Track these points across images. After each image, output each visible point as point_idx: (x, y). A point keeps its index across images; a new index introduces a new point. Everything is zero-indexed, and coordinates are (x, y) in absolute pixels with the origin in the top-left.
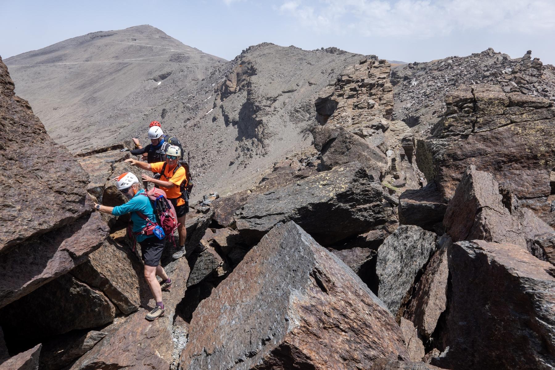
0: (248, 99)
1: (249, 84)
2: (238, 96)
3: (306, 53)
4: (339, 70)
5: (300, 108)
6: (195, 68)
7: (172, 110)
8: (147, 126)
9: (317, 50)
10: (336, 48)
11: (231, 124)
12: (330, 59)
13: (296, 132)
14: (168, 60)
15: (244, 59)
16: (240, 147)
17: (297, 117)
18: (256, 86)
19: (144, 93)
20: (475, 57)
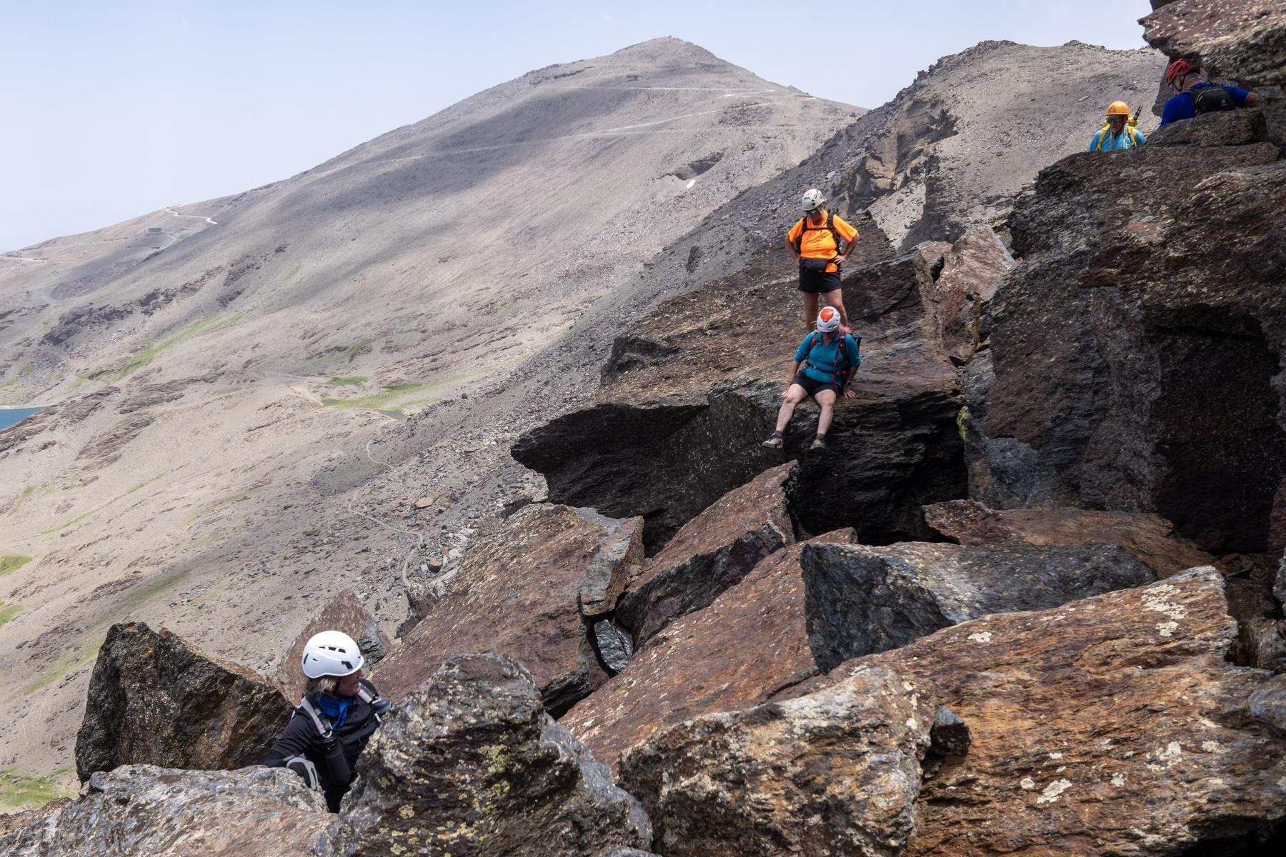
0: (929, 207)
1: (933, 163)
2: (900, 201)
6: (785, 136)
7: (714, 250)
8: (649, 294)
14: (716, 121)
15: (920, 94)
18: (952, 165)
19: (651, 210)
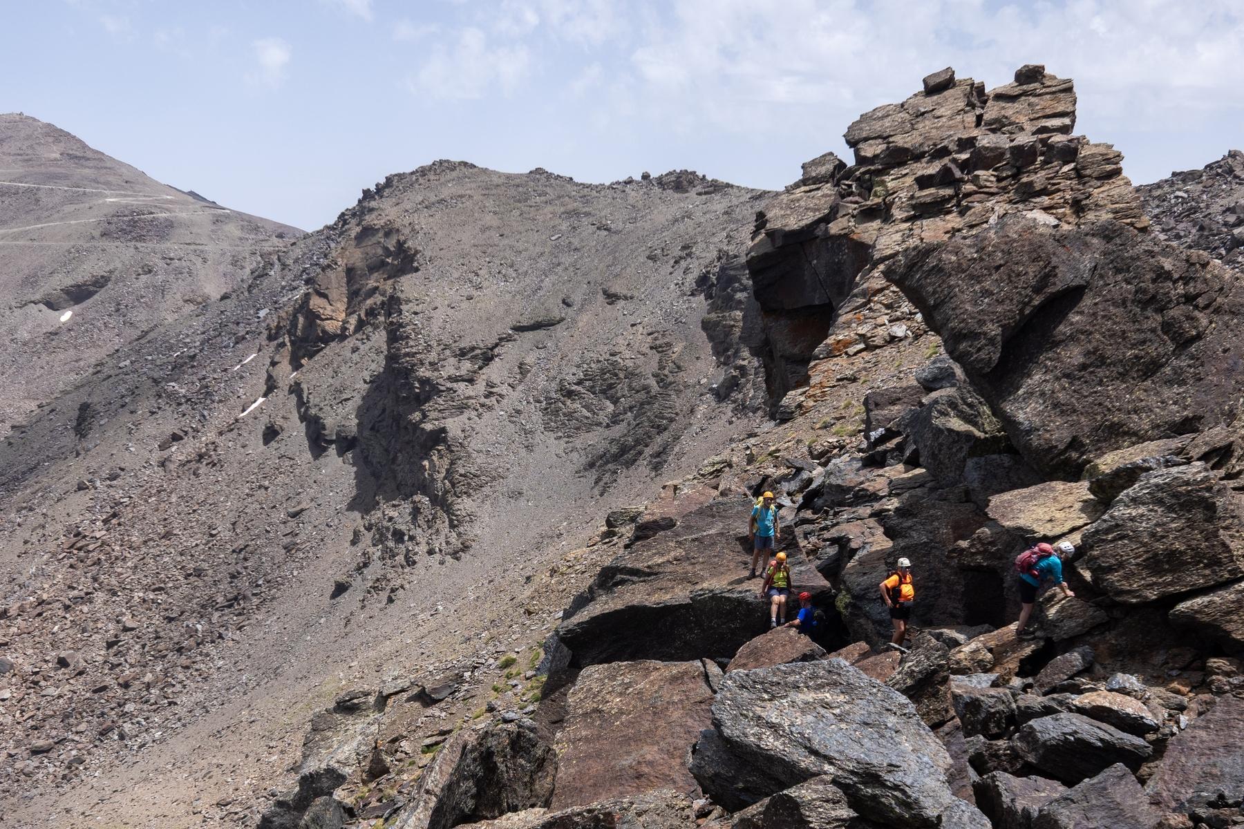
0: (392, 358)
1: (393, 304)
2: (355, 350)
3: (589, 192)
4: (712, 247)
5: (579, 383)
6: (193, 258)
7: (113, 407)
8: (23, 468)
9: (629, 182)
10: (694, 173)
11: (332, 450)
12: (674, 211)
13: (571, 468)
14: (97, 233)
15: (370, 219)
16: (369, 529)
17: (570, 415)
18: (418, 309)
19: (10, 350)
20: (1184, 181)
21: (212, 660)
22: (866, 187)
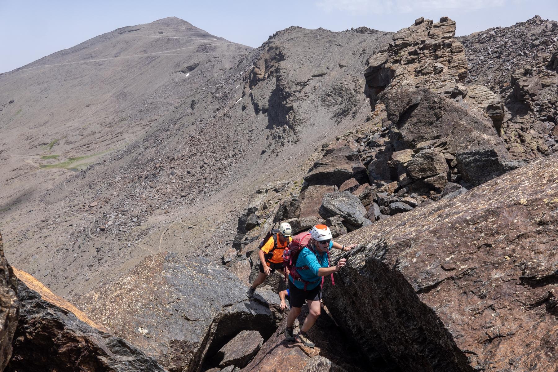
0: (278, 86)
1: (278, 70)
2: (267, 83)
3: (335, 34)
4: (371, 50)
5: (331, 92)
6: (222, 57)
7: (201, 101)
8: (177, 118)
9: (347, 31)
10: (366, 27)
11: (261, 112)
12: (360, 39)
13: (329, 117)
14: (195, 51)
15: (271, 45)
16: (271, 135)
17: (328, 102)
18: (285, 71)
19: (173, 85)
20: (520, 26)
21: (228, 172)
22: (396, 53)
